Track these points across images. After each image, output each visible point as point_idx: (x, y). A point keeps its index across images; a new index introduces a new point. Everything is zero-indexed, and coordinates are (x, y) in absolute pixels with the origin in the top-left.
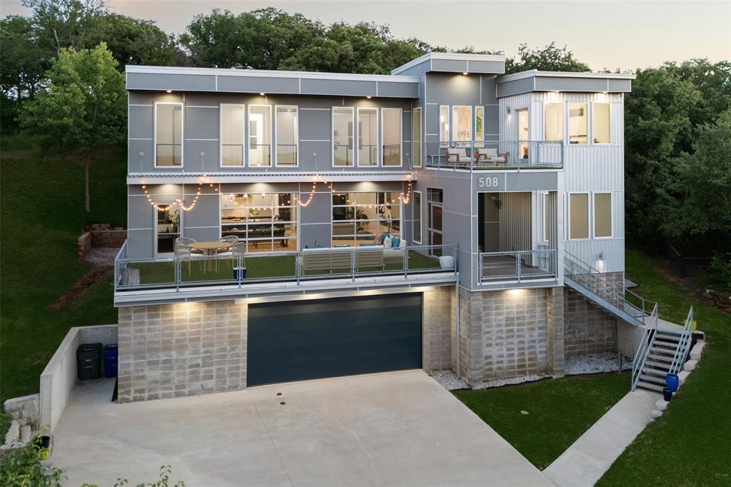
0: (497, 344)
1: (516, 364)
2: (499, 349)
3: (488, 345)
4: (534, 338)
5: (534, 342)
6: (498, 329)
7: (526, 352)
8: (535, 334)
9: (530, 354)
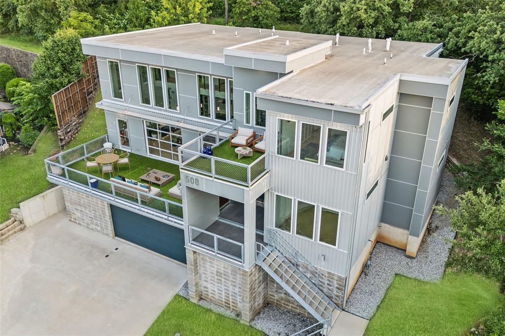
0: (211, 283)
1: (224, 300)
2: (212, 287)
3: (205, 281)
4: (236, 292)
5: (235, 293)
6: (211, 275)
7: (231, 297)
8: (236, 289)
9: (232, 299)
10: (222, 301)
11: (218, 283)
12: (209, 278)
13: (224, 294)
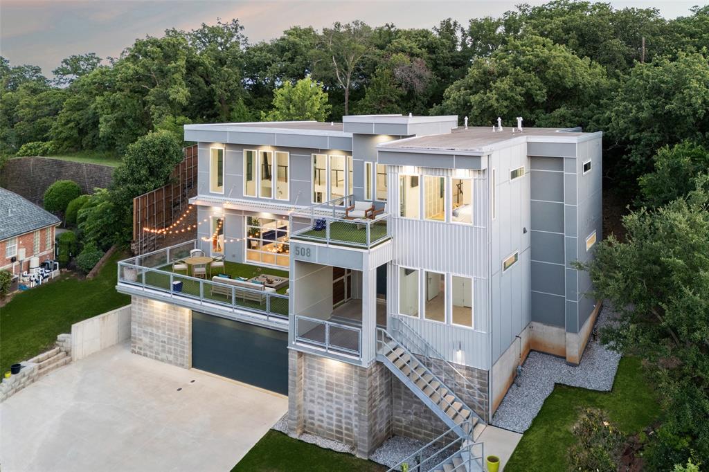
0: (318, 403)
1: (334, 428)
2: (320, 409)
3: (312, 401)
4: (350, 410)
5: (350, 413)
6: (320, 389)
7: (343, 421)
8: (351, 406)
9: (346, 423)
10: (332, 430)
11: (328, 400)
12: (316, 396)
13: (335, 417)
